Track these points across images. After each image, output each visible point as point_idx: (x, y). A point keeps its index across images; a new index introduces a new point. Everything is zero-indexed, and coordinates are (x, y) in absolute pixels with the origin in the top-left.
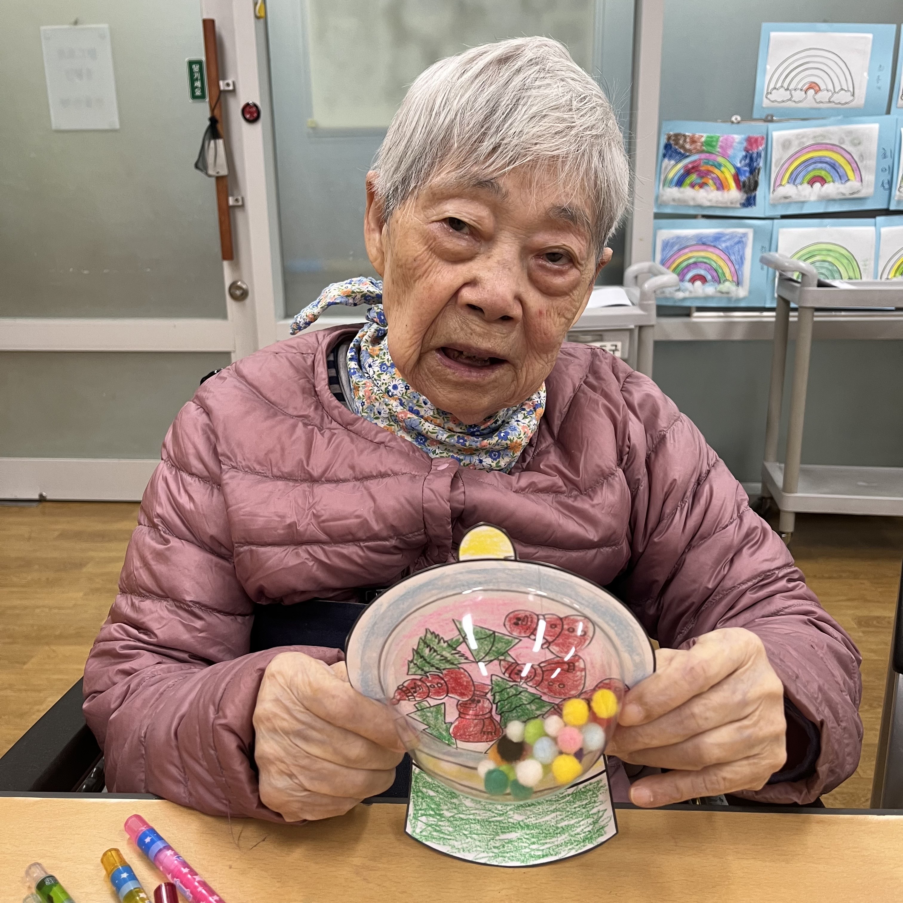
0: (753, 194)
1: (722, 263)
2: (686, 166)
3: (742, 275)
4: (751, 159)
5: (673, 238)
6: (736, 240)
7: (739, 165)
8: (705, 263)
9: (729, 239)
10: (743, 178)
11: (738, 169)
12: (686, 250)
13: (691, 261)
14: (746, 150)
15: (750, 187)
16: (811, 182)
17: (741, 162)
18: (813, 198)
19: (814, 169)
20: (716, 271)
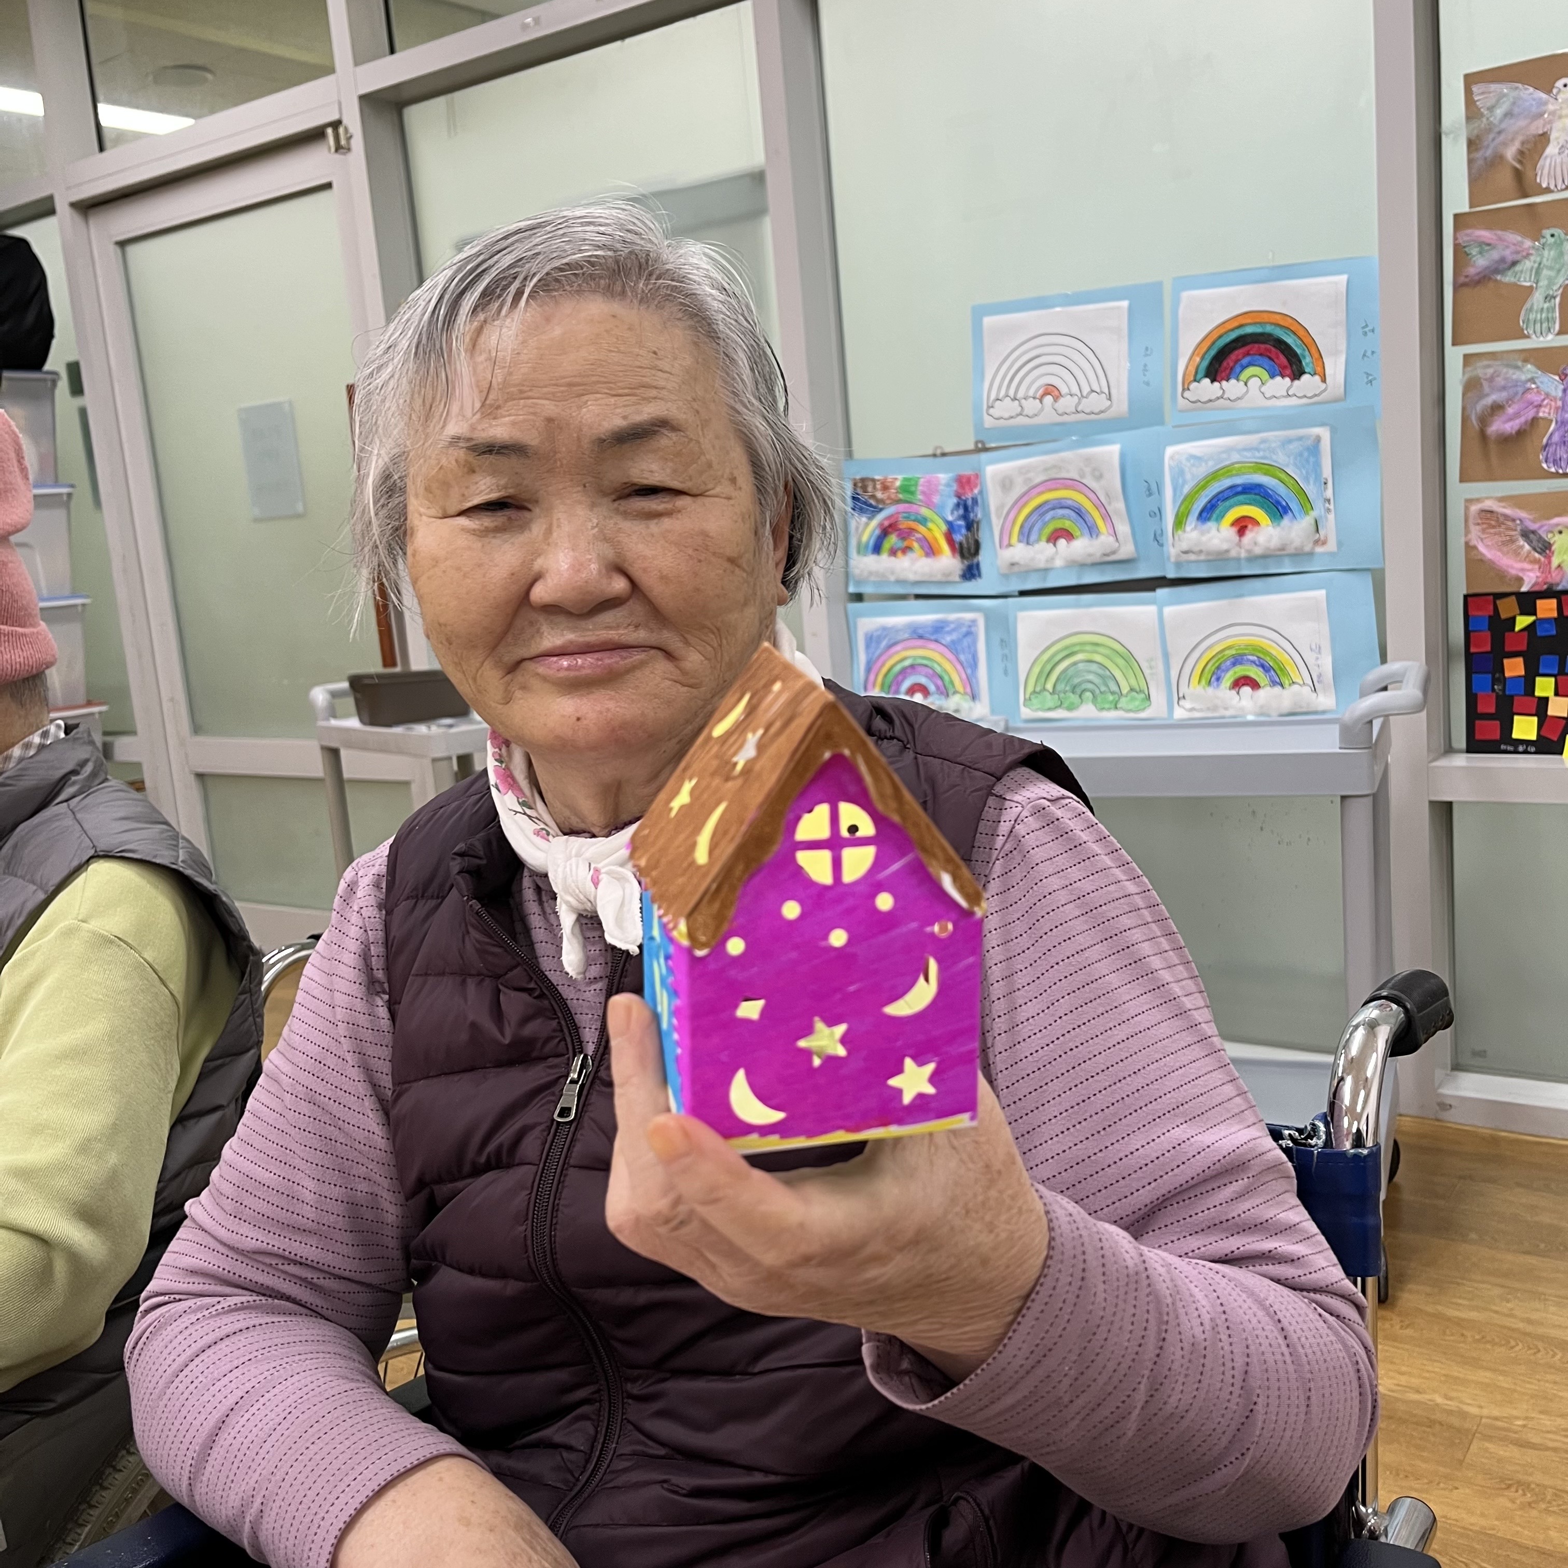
0: (975, 561)
1: (948, 666)
2: (881, 525)
3: (977, 682)
4: (966, 508)
5: (877, 630)
6: (964, 630)
7: (950, 518)
8: (926, 666)
9: (954, 630)
10: (958, 538)
11: (950, 524)
12: (898, 647)
13: (907, 663)
14: (958, 496)
15: (969, 549)
16: (1054, 538)
17: (952, 513)
18: (1059, 563)
19: (1053, 518)
20: (941, 678)
